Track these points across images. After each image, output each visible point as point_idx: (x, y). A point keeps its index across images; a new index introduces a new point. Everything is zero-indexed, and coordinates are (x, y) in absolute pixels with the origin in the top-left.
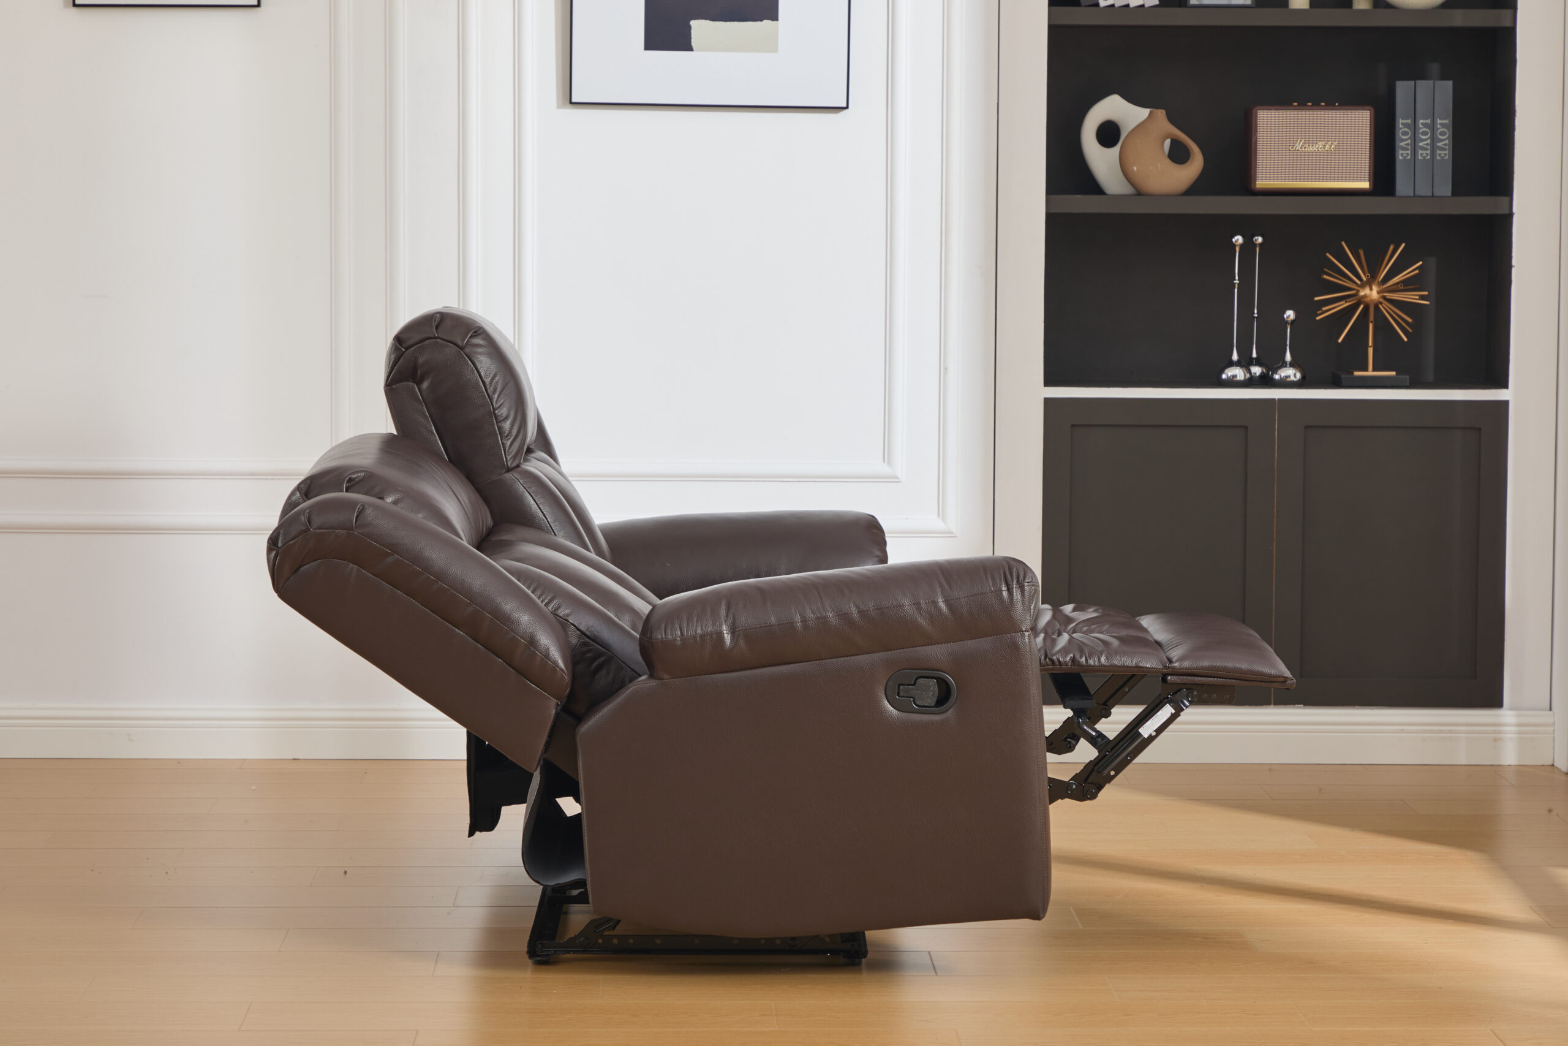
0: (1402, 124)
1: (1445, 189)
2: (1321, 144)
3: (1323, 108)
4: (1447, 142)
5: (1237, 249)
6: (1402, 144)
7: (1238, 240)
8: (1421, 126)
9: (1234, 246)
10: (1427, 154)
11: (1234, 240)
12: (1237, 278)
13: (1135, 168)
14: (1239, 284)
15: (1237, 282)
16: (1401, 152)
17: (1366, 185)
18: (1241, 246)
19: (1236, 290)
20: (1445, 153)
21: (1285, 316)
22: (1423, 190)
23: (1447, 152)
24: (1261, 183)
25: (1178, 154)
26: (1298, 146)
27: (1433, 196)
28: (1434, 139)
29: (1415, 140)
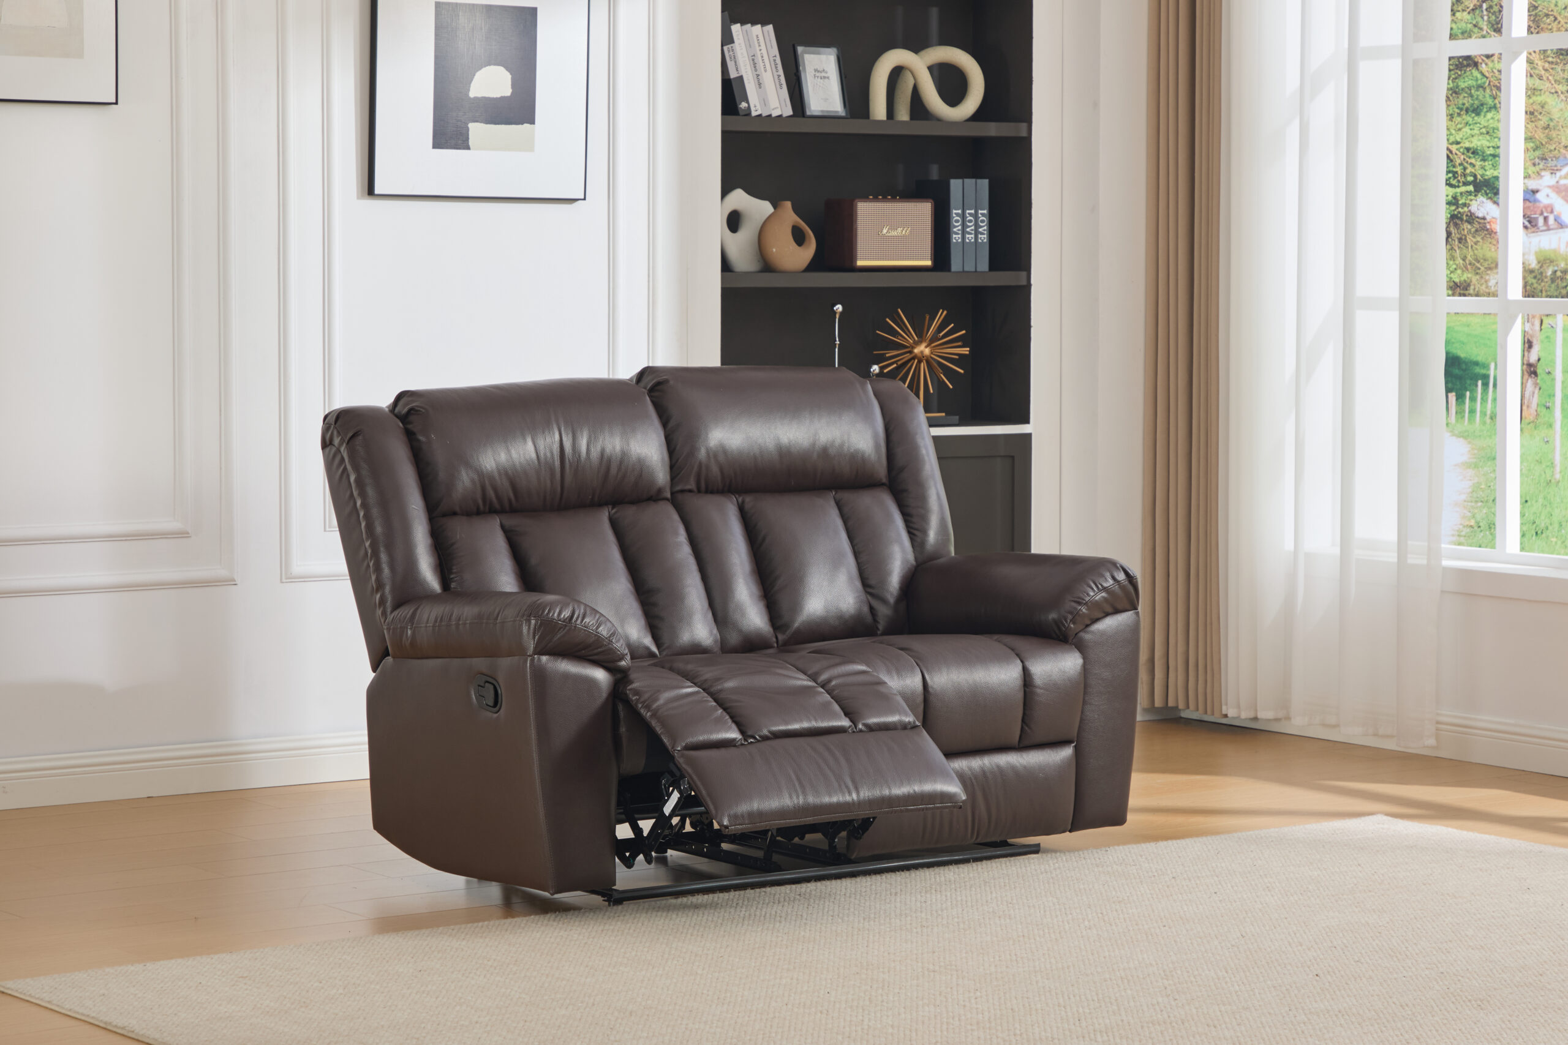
0: (955, 213)
1: (984, 265)
2: (899, 230)
3: (899, 201)
4: (985, 228)
5: (837, 316)
6: (955, 230)
7: (838, 308)
8: (968, 215)
9: (835, 313)
10: (972, 238)
11: (835, 308)
12: (837, 339)
13: (774, 250)
14: (839, 345)
15: (838, 342)
16: (954, 236)
17: (929, 263)
18: (841, 313)
19: (837, 350)
20: (984, 238)
21: (872, 370)
22: (970, 267)
23: (985, 236)
24: (860, 263)
25: (799, 237)
26: (885, 231)
27: (976, 271)
28: (977, 226)
29: (964, 226)
